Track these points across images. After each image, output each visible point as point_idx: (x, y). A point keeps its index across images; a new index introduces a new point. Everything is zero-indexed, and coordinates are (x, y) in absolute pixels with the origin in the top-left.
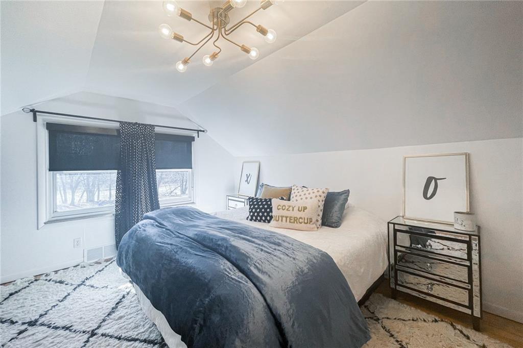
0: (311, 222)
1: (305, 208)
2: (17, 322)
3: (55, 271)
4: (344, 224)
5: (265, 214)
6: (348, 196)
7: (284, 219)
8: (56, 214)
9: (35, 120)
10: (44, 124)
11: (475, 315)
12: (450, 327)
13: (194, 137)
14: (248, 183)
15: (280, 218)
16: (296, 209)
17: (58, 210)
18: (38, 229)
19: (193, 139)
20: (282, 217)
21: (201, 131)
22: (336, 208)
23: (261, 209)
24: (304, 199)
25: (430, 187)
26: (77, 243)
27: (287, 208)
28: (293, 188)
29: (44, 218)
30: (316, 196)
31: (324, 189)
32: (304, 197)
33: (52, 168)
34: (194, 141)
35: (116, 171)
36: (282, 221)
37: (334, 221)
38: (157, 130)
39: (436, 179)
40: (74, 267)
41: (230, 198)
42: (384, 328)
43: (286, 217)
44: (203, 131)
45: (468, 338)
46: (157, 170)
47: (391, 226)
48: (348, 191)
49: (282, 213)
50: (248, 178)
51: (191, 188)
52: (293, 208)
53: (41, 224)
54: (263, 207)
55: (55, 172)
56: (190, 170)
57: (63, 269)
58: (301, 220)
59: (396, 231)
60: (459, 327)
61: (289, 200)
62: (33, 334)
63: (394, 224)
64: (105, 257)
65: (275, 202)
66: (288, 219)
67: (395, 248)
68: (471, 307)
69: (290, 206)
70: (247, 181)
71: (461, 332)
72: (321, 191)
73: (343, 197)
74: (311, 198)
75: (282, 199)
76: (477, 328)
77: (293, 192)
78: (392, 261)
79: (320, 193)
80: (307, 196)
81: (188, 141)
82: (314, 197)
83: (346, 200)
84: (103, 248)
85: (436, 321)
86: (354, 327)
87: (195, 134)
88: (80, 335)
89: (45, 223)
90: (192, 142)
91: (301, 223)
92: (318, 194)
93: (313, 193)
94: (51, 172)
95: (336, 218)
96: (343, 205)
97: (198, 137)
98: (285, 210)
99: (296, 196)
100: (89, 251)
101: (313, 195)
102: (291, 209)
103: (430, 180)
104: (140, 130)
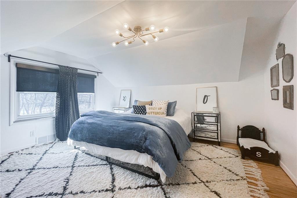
0: (163, 114)
1: (161, 108)
2: (22, 170)
3: (21, 150)
4: (175, 115)
5: (143, 112)
6: (176, 103)
7: (152, 113)
8: (19, 117)
9: (9, 61)
10: (14, 64)
11: (219, 141)
12: (212, 146)
13: (96, 76)
14: (125, 101)
15: (151, 113)
16: (157, 109)
17: (20, 115)
18: (10, 125)
19: (95, 77)
20: (151, 112)
21: (100, 73)
22: (172, 108)
23: (140, 110)
24: (159, 105)
25: (205, 99)
26: (32, 134)
27: (153, 108)
28: (153, 101)
29: (13, 119)
30: (164, 104)
31: (167, 101)
32: (159, 104)
33: (18, 90)
34: (96, 78)
35: (56, 93)
36: (151, 114)
37: (171, 113)
38: (79, 71)
39: (207, 96)
40: (32, 147)
41: (115, 108)
42: (192, 149)
43: (153, 112)
44: (101, 73)
45: (217, 148)
46: (78, 93)
47: (193, 114)
48: (176, 101)
49: (151, 110)
50: (124, 98)
51: (93, 103)
52: (156, 109)
53: (12, 123)
54: (141, 109)
55: (19, 92)
56: (93, 93)
57: (26, 149)
58: (160, 113)
59: (194, 115)
60: (214, 146)
61: (152, 105)
62: (38, 172)
63: (194, 113)
64: (48, 141)
65: (147, 107)
66: (154, 113)
67: (194, 122)
68: (218, 139)
69: (154, 108)
70: (124, 100)
71: (215, 147)
72: (166, 101)
73: (174, 104)
74: (162, 104)
75: (150, 105)
76: (220, 146)
77: (153, 102)
78: (193, 128)
79: (166, 102)
80: (160, 103)
81: (93, 77)
82: (163, 104)
83: (176, 105)
84: (47, 136)
85: (208, 145)
86: (187, 142)
87: (96, 74)
88: (66, 168)
89: (14, 122)
90: (95, 79)
91: (160, 114)
92: (165, 103)
93: (163, 102)
94: (17, 92)
95: (172, 112)
96: (174, 107)
97: (98, 76)
98: (153, 110)
99: (155, 104)
100: (39, 139)
101: (163, 103)
102: (155, 109)
103: (205, 96)
104: (70, 70)
